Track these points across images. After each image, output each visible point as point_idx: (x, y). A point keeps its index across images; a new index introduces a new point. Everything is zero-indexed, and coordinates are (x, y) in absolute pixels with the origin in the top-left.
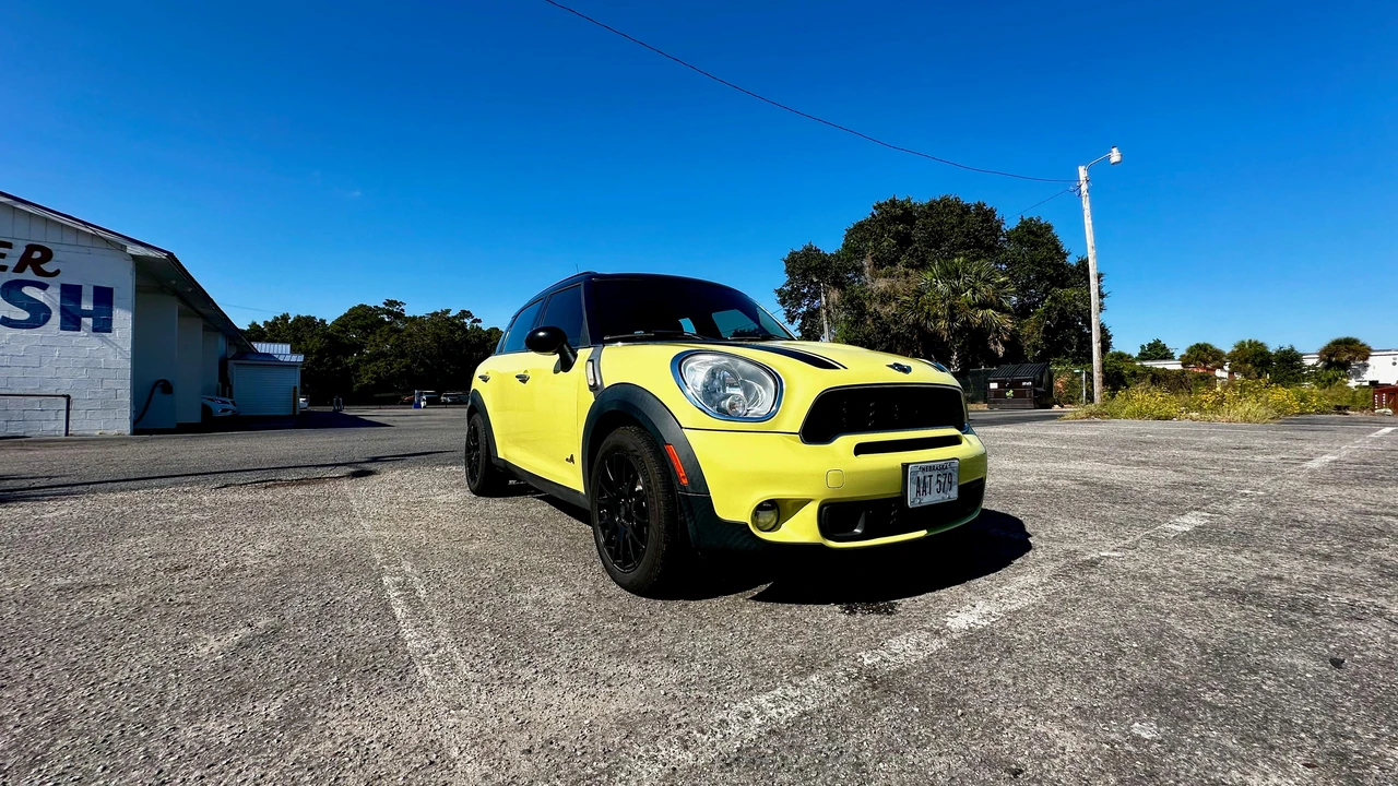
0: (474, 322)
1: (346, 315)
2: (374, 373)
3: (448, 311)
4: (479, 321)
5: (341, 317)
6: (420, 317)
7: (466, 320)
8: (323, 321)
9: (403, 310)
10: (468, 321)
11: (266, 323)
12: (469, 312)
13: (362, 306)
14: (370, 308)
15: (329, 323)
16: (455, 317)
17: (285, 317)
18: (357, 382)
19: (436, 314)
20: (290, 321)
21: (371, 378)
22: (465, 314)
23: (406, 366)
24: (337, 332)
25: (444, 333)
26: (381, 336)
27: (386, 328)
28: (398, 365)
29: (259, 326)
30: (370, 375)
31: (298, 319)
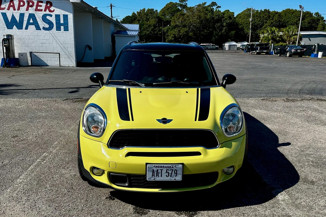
0: (217, 8)
1: (165, 7)
2: (174, 35)
3: (205, 3)
4: (220, 7)
5: (163, 9)
6: (193, 7)
7: (214, 7)
8: (157, 11)
9: (186, 4)
10: (215, 7)
11: (137, 12)
12: (215, 3)
13: (171, 3)
14: (174, 4)
15: (158, 11)
16: (209, 6)
17: (144, 10)
18: (167, 38)
19: (199, 5)
20: (145, 12)
21: (172, 37)
22: (214, 4)
23: (186, 32)
24: (162, 15)
25: (202, 15)
26: (177, 17)
27: (179, 13)
28: (183, 31)
29: (135, 14)
30: (172, 35)
31: (149, 10)
